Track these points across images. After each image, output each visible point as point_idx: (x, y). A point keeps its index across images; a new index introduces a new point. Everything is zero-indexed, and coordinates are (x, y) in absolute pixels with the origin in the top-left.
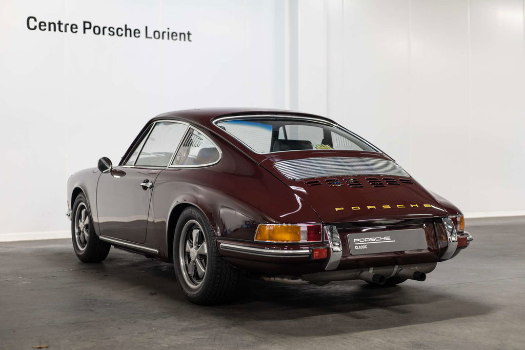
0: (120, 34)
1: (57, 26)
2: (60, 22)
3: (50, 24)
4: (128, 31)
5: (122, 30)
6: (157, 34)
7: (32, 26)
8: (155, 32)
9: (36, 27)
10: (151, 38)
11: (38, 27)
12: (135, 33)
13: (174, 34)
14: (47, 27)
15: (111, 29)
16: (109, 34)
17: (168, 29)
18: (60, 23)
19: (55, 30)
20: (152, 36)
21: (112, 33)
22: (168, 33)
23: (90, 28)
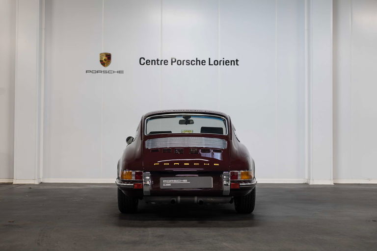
0: (193, 64)
1: (156, 62)
3: (152, 61)
4: (198, 62)
5: (194, 61)
6: (216, 63)
7: (142, 63)
8: (215, 61)
10: (212, 65)
11: (145, 64)
12: (202, 62)
13: (227, 62)
14: (151, 63)
15: (188, 61)
17: (224, 59)
18: (158, 60)
19: (155, 64)
21: (188, 64)
22: (224, 61)
23: (175, 61)
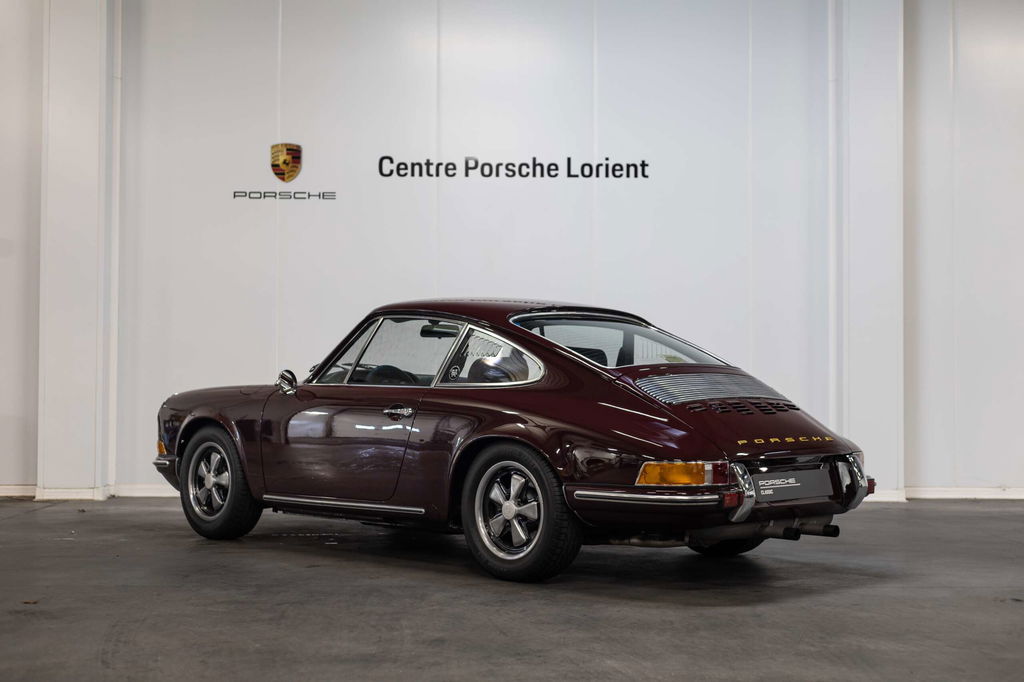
0: (524, 173)
1: (424, 168)
2: (428, 161)
3: (413, 165)
4: (538, 168)
5: (528, 167)
6: (587, 170)
7: (386, 171)
8: (583, 166)
9: (392, 172)
10: (577, 176)
11: (395, 173)
12: (549, 170)
13: (616, 168)
14: (409, 171)
15: (510, 167)
16: (507, 175)
17: (607, 159)
18: (428, 164)
19: (421, 175)
20: (579, 173)
21: (511, 173)
22: (607, 166)
23: (476, 167)
